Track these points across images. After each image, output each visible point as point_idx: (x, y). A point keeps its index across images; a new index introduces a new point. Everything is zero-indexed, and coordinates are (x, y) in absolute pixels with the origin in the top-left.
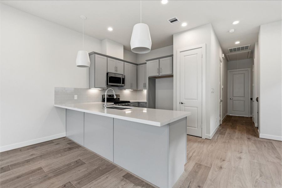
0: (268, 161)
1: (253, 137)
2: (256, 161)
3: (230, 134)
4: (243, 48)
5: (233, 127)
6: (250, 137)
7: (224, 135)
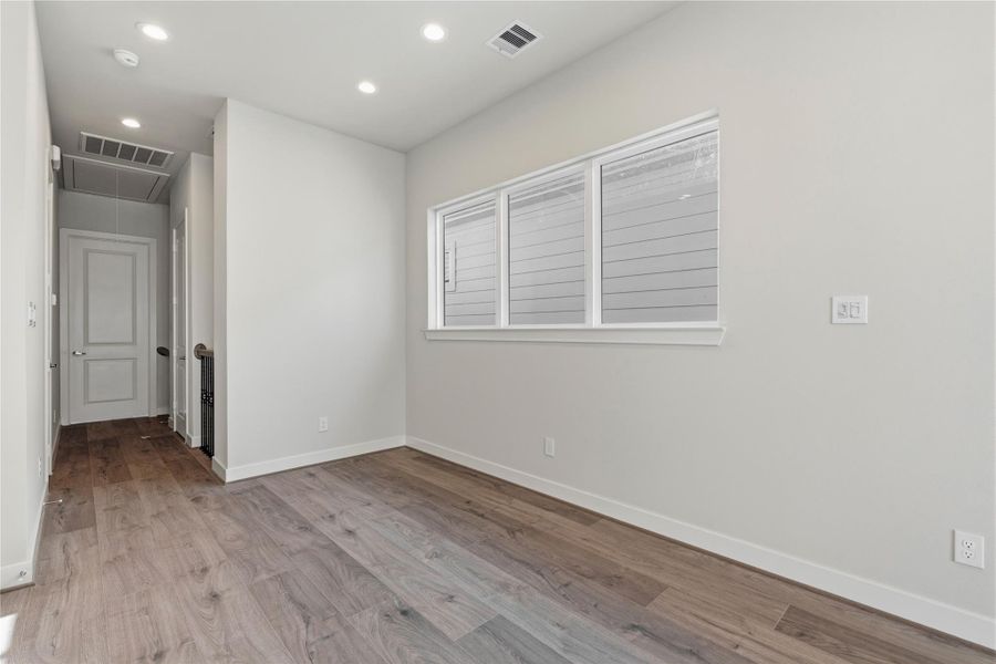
0: (291, 554)
1: (207, 489)
2: (264, 576)
3: (116, 508)
4: (143, 156)
5: (115, 473)
6: (198, 490)
7: (93, 524)
